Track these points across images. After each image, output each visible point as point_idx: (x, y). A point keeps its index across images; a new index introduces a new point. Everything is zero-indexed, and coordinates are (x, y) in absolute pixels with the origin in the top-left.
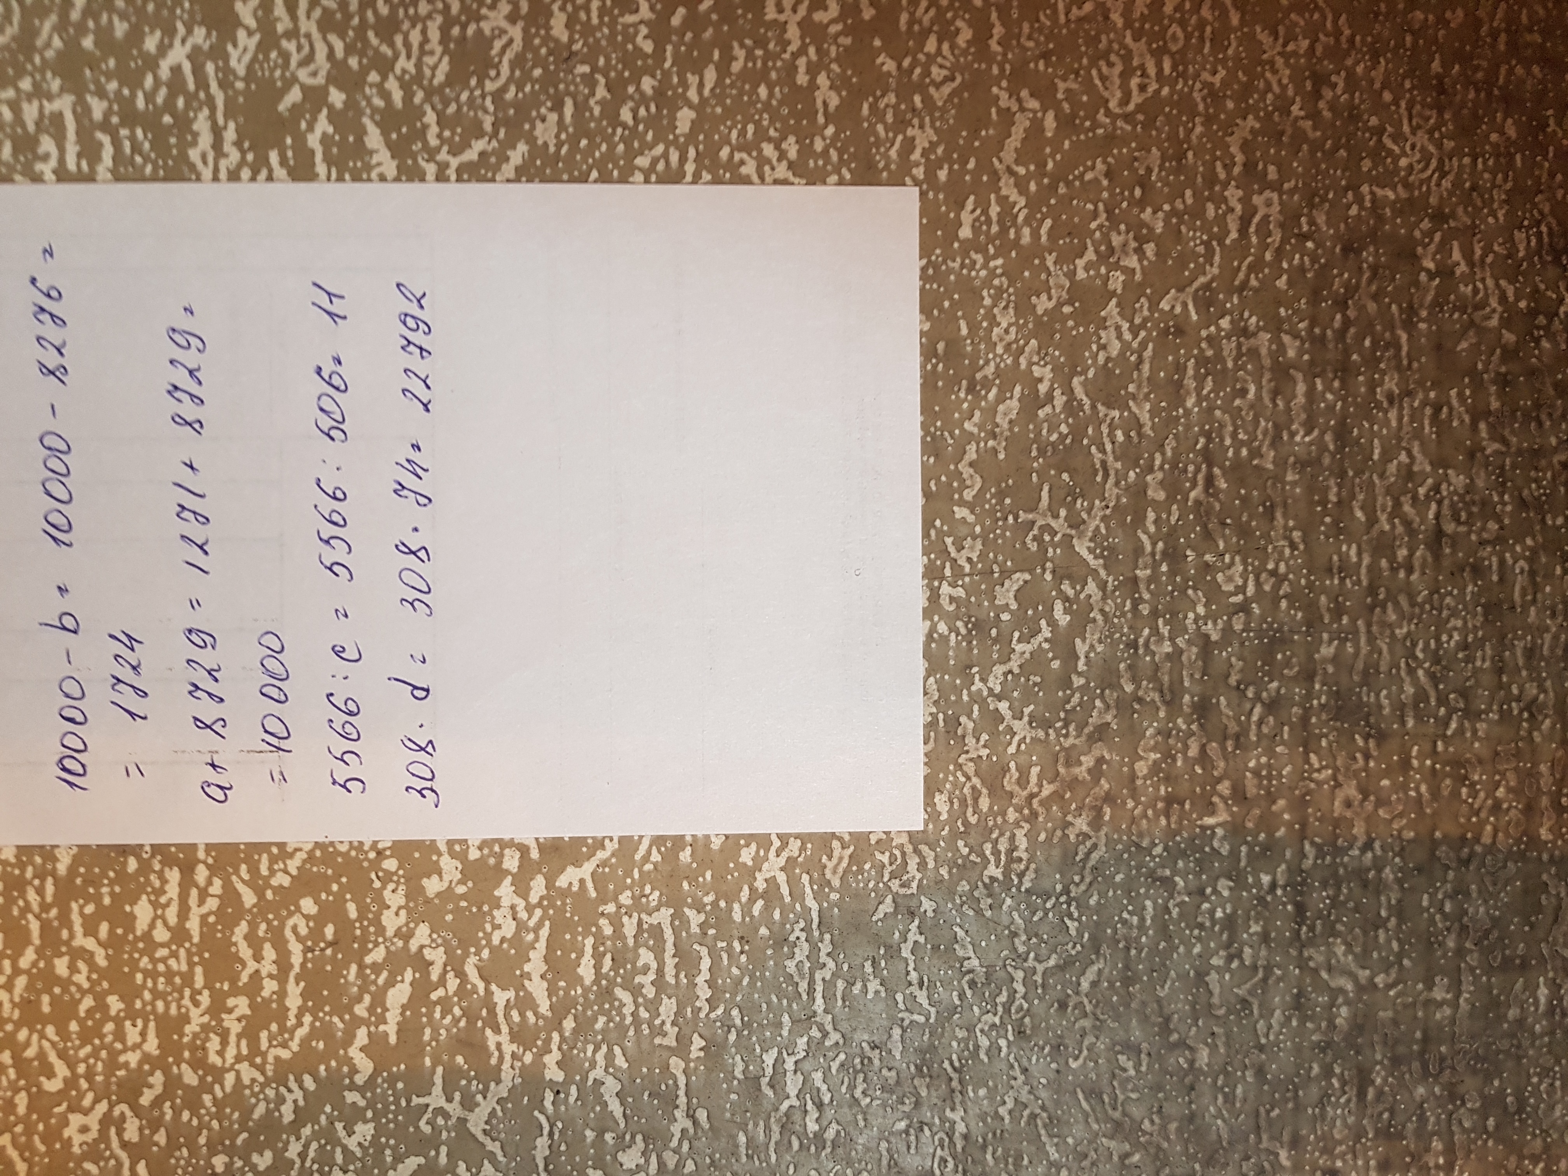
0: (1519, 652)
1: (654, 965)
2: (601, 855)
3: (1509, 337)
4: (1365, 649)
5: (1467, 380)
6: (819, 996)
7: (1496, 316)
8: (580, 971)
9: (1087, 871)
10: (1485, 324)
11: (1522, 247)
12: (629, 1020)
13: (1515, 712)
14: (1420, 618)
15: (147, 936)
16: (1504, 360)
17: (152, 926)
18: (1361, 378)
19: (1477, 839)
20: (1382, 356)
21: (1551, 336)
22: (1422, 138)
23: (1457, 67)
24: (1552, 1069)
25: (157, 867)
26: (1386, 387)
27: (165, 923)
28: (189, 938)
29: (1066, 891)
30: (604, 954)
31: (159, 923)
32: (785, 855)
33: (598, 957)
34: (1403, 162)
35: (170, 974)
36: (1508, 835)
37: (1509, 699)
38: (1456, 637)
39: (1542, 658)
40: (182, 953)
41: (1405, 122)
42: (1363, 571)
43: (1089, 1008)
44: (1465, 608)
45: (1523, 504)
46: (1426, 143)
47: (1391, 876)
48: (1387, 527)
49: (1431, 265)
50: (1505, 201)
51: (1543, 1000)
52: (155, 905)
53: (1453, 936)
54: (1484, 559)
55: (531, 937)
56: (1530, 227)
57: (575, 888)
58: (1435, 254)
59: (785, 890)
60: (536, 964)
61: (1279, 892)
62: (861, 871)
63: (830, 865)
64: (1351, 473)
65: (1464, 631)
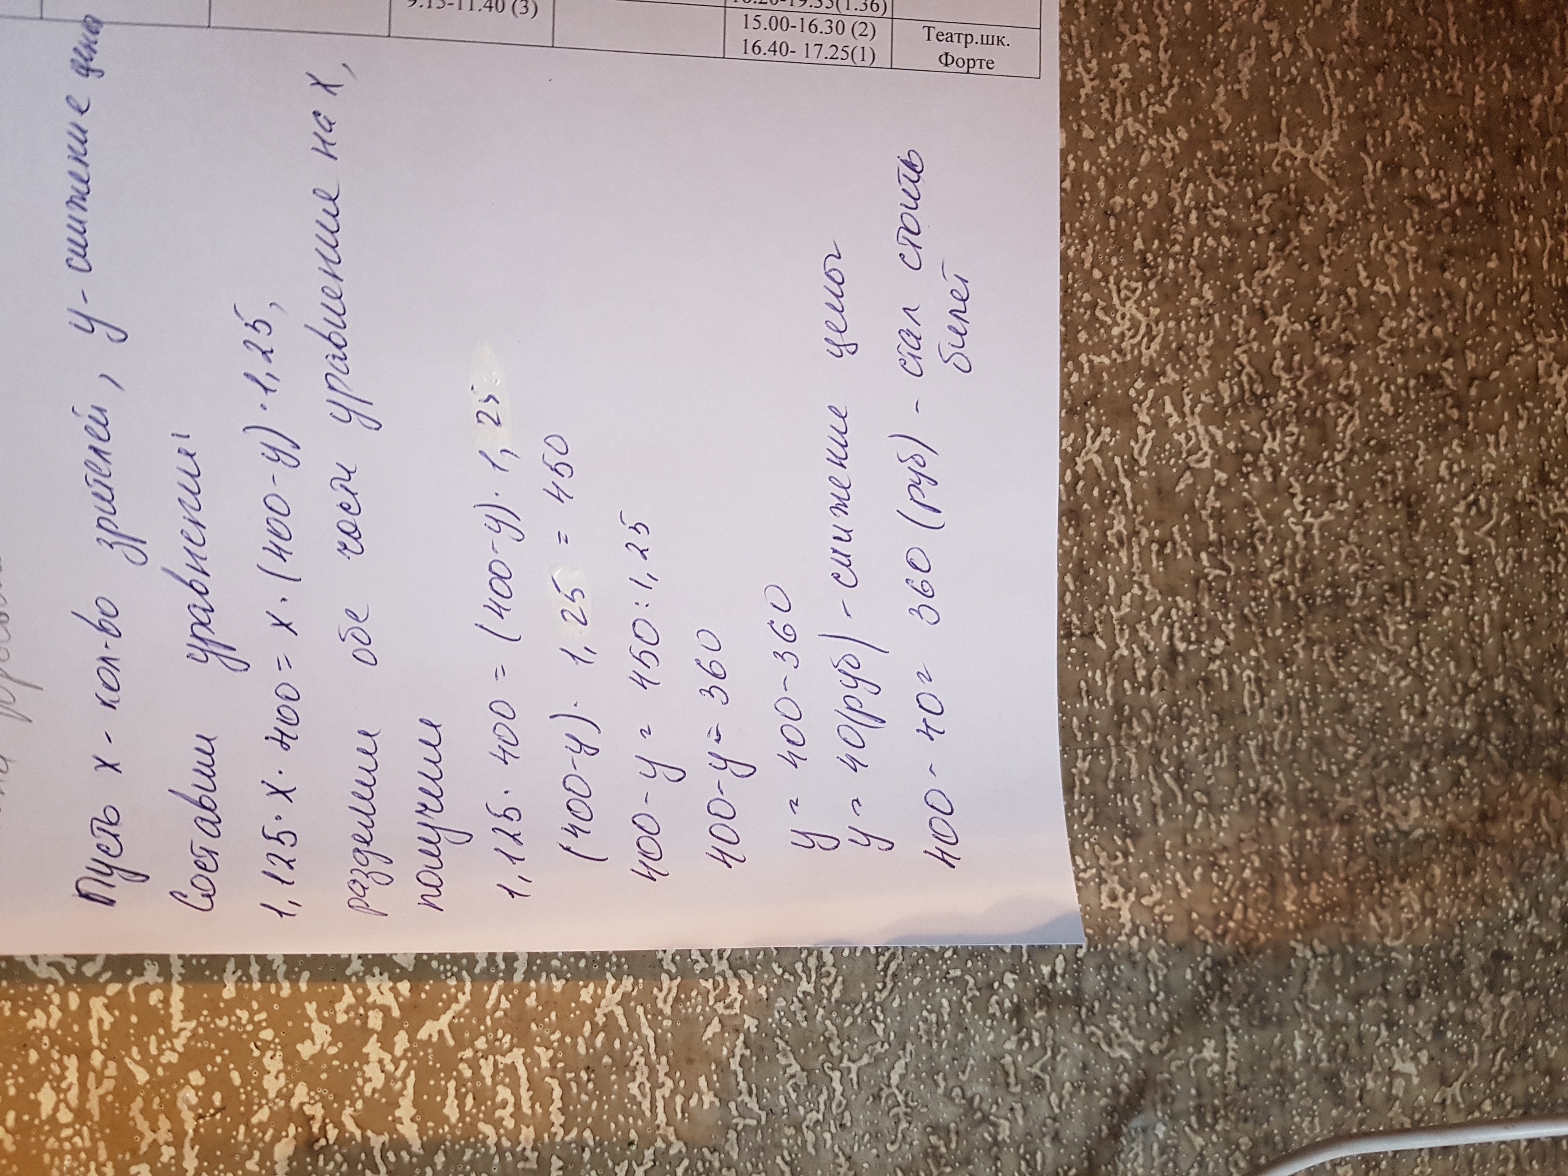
0: (1252, 750)
1: (511, 1100)
2: (456, 1008)
3: (1221, 476)
4: (1115, 760)
5: (1186, 517)
6: (660, 1110)
7: (1208, 458)
8: (446, 1111)
9: (888, 980)
10: (1197, 466)
11: (1226, 395)
12: (493, 1150)
13: (1254, 802)
14: (1162, 728)
15: (52, 1118)
16: (1217, 496)
17: (56, 1109)
18: (1093, 524)
19: (1230, 916)
20: (1110, 504)
21: (1258, 471)
22: (1131, 308)
23: (1156, 242)
24: (1311, 1108)
25: (56, 1056)
26: (1114, 531)
27: (68, 1106)
28: (91, 1117)
29: (871, 997)
30: (466, 1093)
31: (62, 1106)
32: (620, 991)
33: (460, 1098)
34: (1116, 331)
35: (75, 1152)
36: (1257, 910)
37: (1247, 791)
38: (1196, 742)
39: (1273, 753)
40: (85, 1129)
41: (1115, 295)
42: (1109, 691)
43: (900, 1098)
44: (1201, 717)
45: (1244, 620)
46: (1134, 311)
47: (1156, 956)
48: (1126, 653)
49: (1147, 420)
50: (1208, 357)
51: (1299, 1050)
52: (57, 1090)
53: (1216, 1001)
54: (1214, 672)
55: (399, 1085)
56: (1231, 378)
57: (435, 1039)
58: (1149, 409)
59: (622, 1022)
60: (406, 1110)
61: (1059, 980)
62: (689, 998)
63: (661, 996)
64: (1090, 608)
65: (1202, 737)
